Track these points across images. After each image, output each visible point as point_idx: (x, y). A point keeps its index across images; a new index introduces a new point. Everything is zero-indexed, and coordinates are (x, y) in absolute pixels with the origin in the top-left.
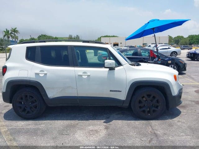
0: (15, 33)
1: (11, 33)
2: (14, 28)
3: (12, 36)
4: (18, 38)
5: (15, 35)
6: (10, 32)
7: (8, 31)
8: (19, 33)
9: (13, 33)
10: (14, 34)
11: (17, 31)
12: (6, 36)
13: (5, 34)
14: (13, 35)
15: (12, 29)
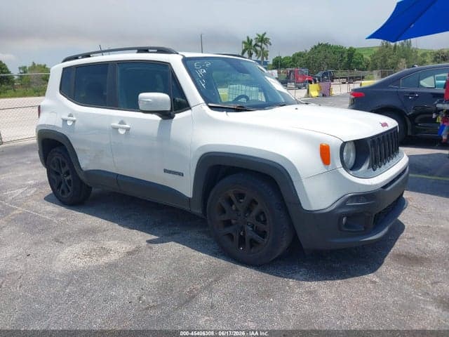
0: (263, 46)
1: (256, 45)
2: (261, 34)
3: (256, 52)
4: (267, 55)
5: (263, 49)
6: (254, 43)
7: (250, 42)
8: (271, 44)
9: (260, 44)
10: (261, 47)
11: (266, 39)
12: (247, 52)
13: (245, 47)
14: (258, 49)
15: (259, 36)
